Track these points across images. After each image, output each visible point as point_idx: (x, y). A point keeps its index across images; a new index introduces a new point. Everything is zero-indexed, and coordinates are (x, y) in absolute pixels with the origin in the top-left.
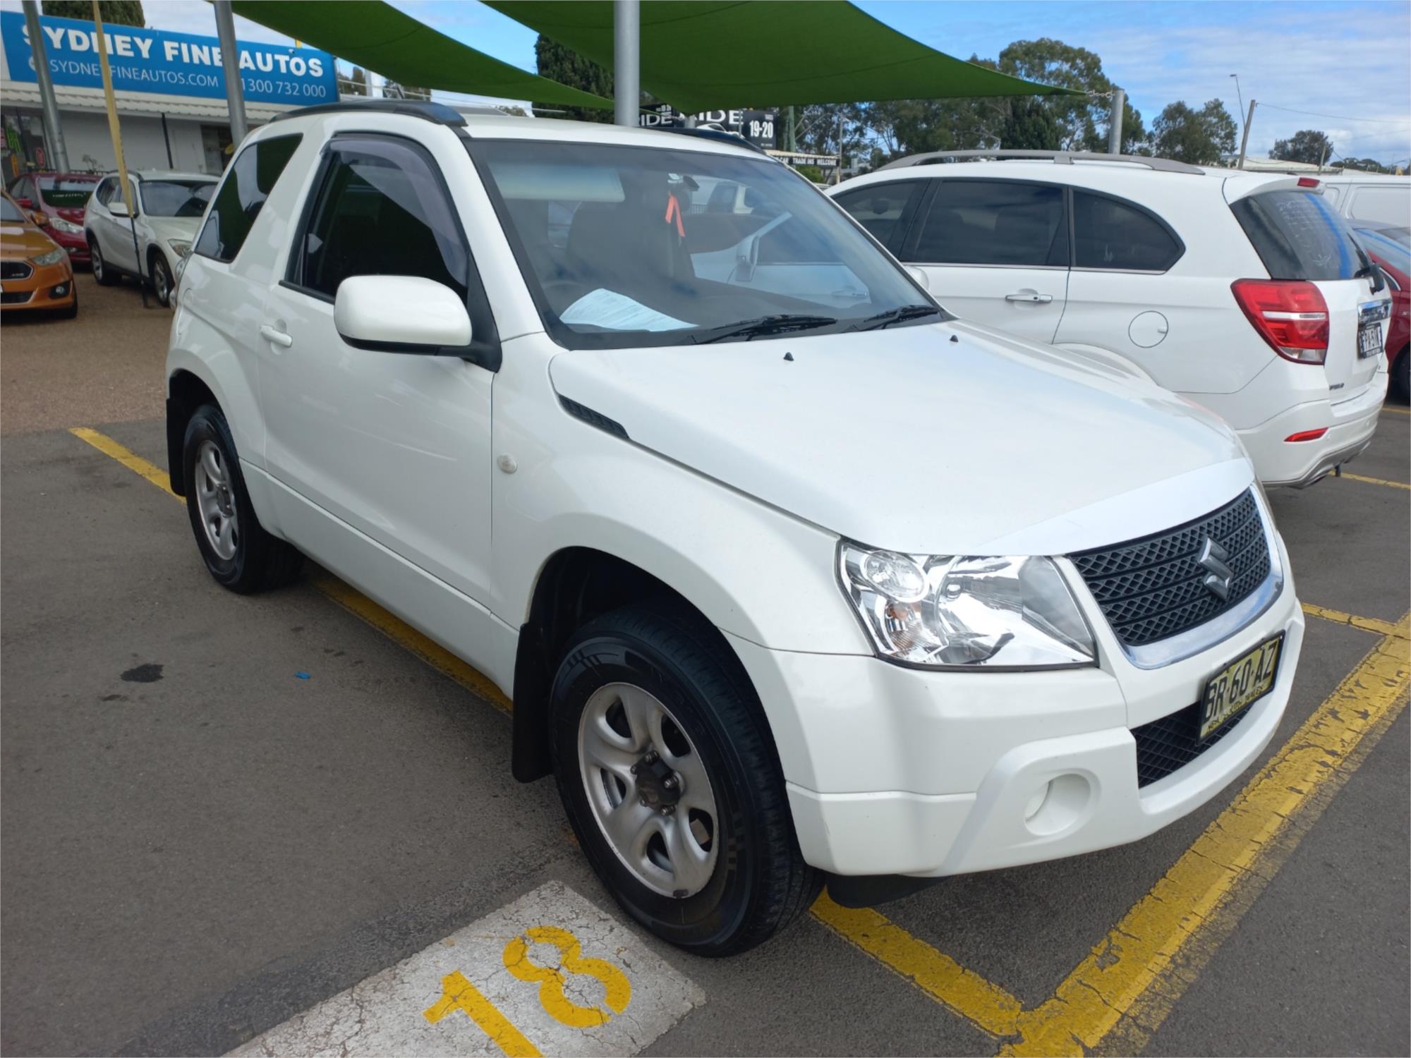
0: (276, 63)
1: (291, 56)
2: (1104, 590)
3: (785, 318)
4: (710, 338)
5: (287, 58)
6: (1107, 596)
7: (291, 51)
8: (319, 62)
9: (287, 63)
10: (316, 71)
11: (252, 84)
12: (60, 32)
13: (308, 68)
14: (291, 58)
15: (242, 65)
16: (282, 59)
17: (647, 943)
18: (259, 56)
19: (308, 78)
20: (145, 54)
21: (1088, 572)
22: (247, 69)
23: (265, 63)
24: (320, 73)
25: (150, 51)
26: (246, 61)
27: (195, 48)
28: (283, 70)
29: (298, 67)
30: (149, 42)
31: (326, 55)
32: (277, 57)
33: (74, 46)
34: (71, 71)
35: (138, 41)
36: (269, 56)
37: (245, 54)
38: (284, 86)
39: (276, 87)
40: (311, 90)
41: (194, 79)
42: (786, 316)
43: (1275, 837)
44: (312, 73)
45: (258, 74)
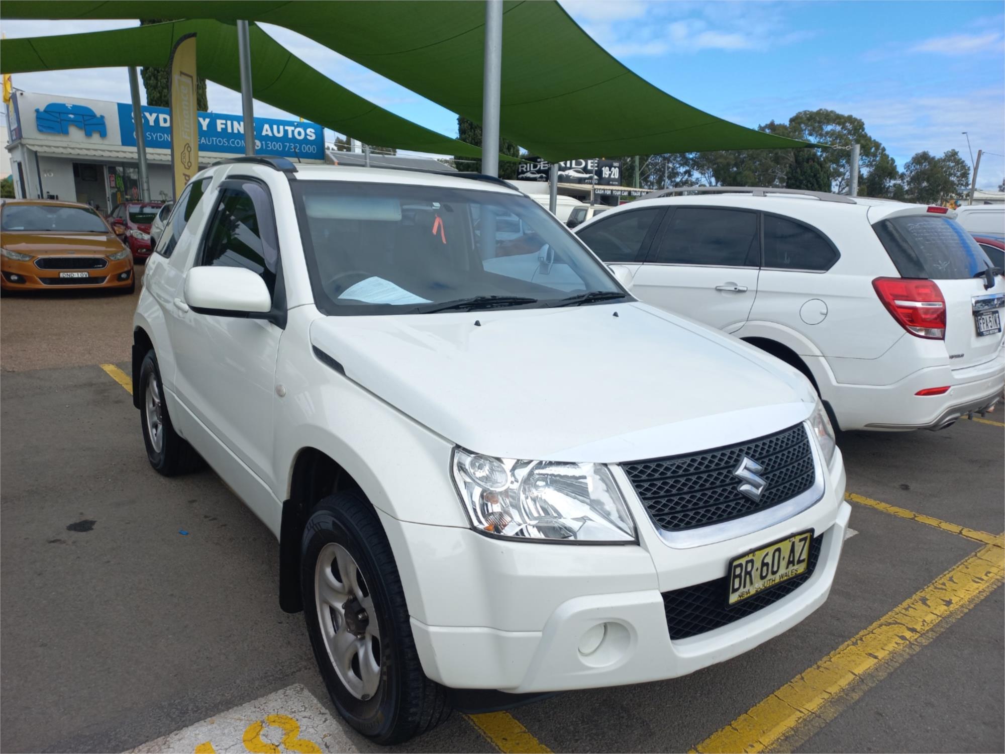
0: (286, 132)
1: (296, 127)
2: (647, 490)
3: (494, 298)
4: (433, 310)
5: (293, 128)
6: (649, 495)
7: (296, 124)
8: (313, 130)
9: (293, 132)
10: (311, 136)
11: (270, 145)
12: (154, 115)
13: (306, 134)
14: (295, 128)
15: (264, 133)
16: (290, 129)
17: (346, 732)
18: (275, 127)
19: (306, 141)
20: (205, 128)
21: (635, 476)
22: (267, 135)
23: (279, 132)
24: (313, 137)
25: (208, 126)
26: (267, 131)
27: (235, 123)
28: (290, 136)
29: (299, 134)
30: (207, 120)
31: (318, 126)
32: (286, 128)
33: (162, 124)
34: (159, 140)
35: (201, 120)
36: (281, 128)
37: (266, 126)
38: (290, 146)
39: (284, 147)
40: (307, 148)
41: (233, 143)
42: (495, 297)
43: (843, 690)
44: (309, 137)
45: (274, 139)
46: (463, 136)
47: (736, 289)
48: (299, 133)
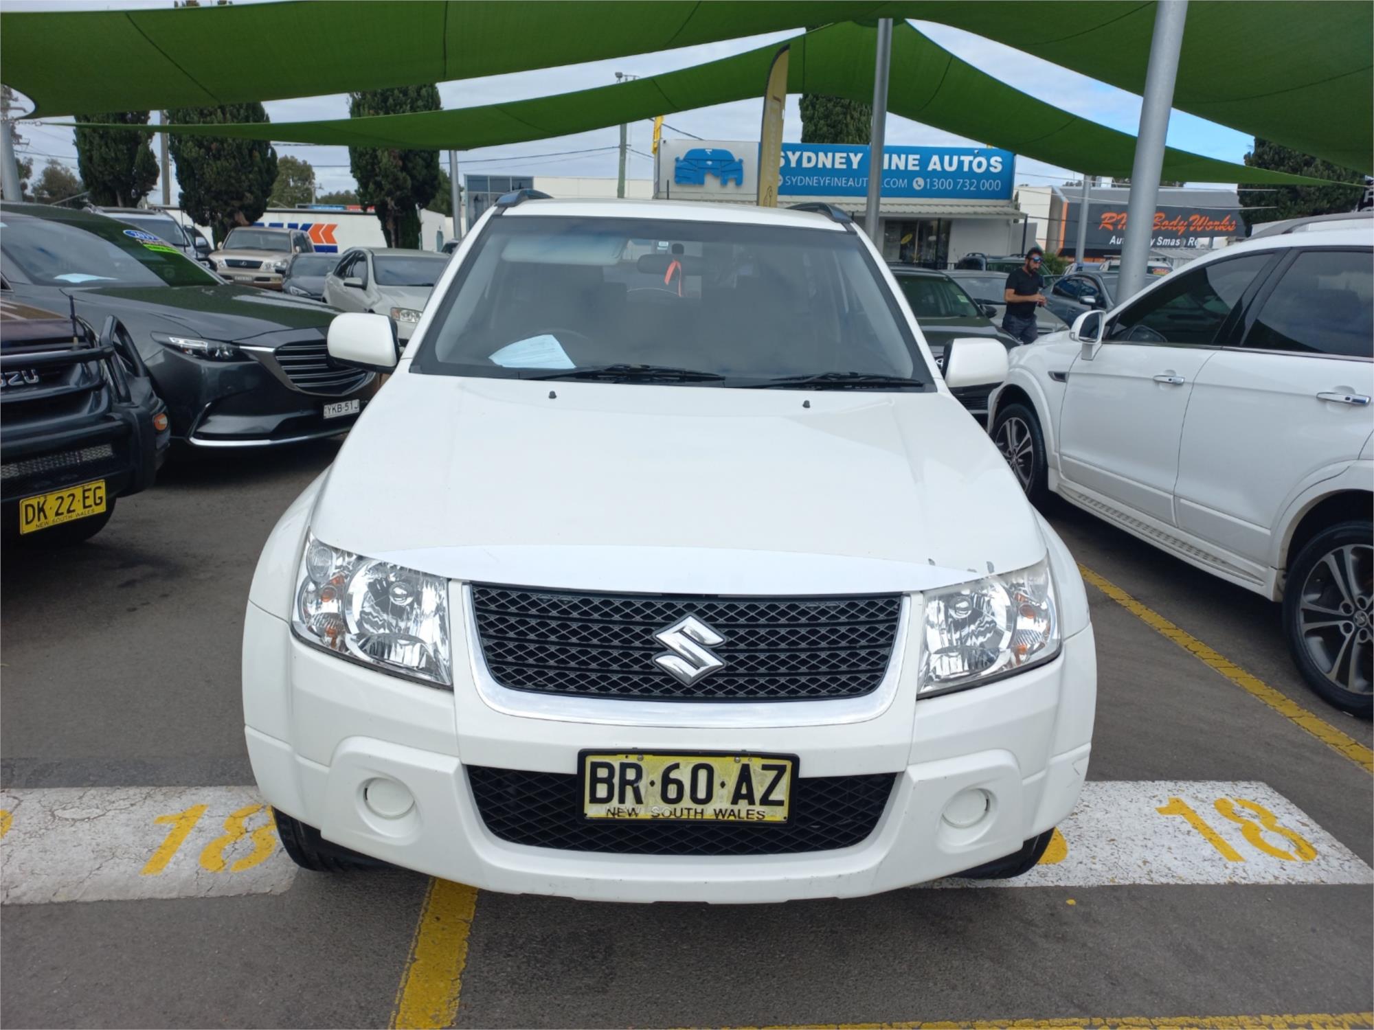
0: (961, 163)
1: (975, 156)
2: (491, 625)
5: (971, 158)
6: (491, 632)
7: (976, 151)
8: (999, 159)
9: (971, 163)
10: (996, 168)
11: (935, 184)
12: (798, 154)
13: (989, 165)
14: (974, 158)
15: (930, 168)
16: (966, 159)
18: (947, 158)
19: (988, 174)
20: (855, 166)
21: (482, 603)
22: (934, 170)
23: (951, 164)
24: (1000, 168)
25: (860, 163)
26: (935, 164)
27: (895, 157)
28: (966, 168)
29: (980, 164)
30: (860, 155)
31: (1007, 153)
32: (962, 158)
33: (805, 164)
34: (799, 184)
35: (852, 155)
36: (955, 158)
37: (935, 158)
38: (964, 182)
39: (956, 184)
40: (987, 185)
41: (888, 183)
44: (992, 169)
45: (944, 174)
46: (1260, 150)
47: (1348, 399)
48: (978, 164)
